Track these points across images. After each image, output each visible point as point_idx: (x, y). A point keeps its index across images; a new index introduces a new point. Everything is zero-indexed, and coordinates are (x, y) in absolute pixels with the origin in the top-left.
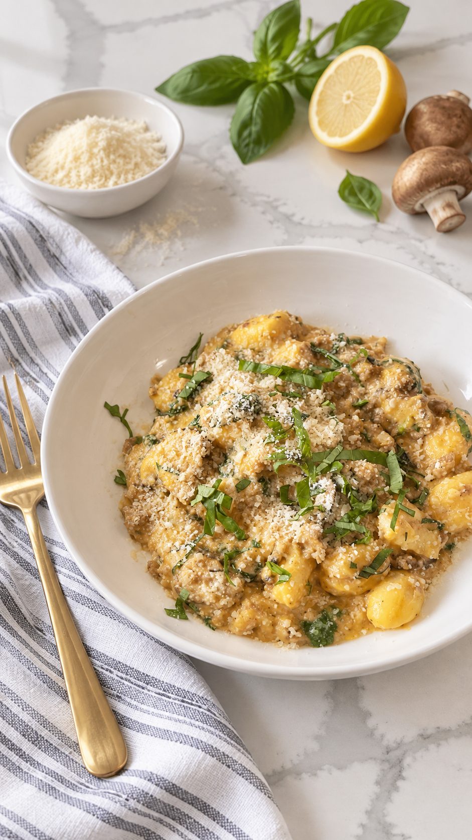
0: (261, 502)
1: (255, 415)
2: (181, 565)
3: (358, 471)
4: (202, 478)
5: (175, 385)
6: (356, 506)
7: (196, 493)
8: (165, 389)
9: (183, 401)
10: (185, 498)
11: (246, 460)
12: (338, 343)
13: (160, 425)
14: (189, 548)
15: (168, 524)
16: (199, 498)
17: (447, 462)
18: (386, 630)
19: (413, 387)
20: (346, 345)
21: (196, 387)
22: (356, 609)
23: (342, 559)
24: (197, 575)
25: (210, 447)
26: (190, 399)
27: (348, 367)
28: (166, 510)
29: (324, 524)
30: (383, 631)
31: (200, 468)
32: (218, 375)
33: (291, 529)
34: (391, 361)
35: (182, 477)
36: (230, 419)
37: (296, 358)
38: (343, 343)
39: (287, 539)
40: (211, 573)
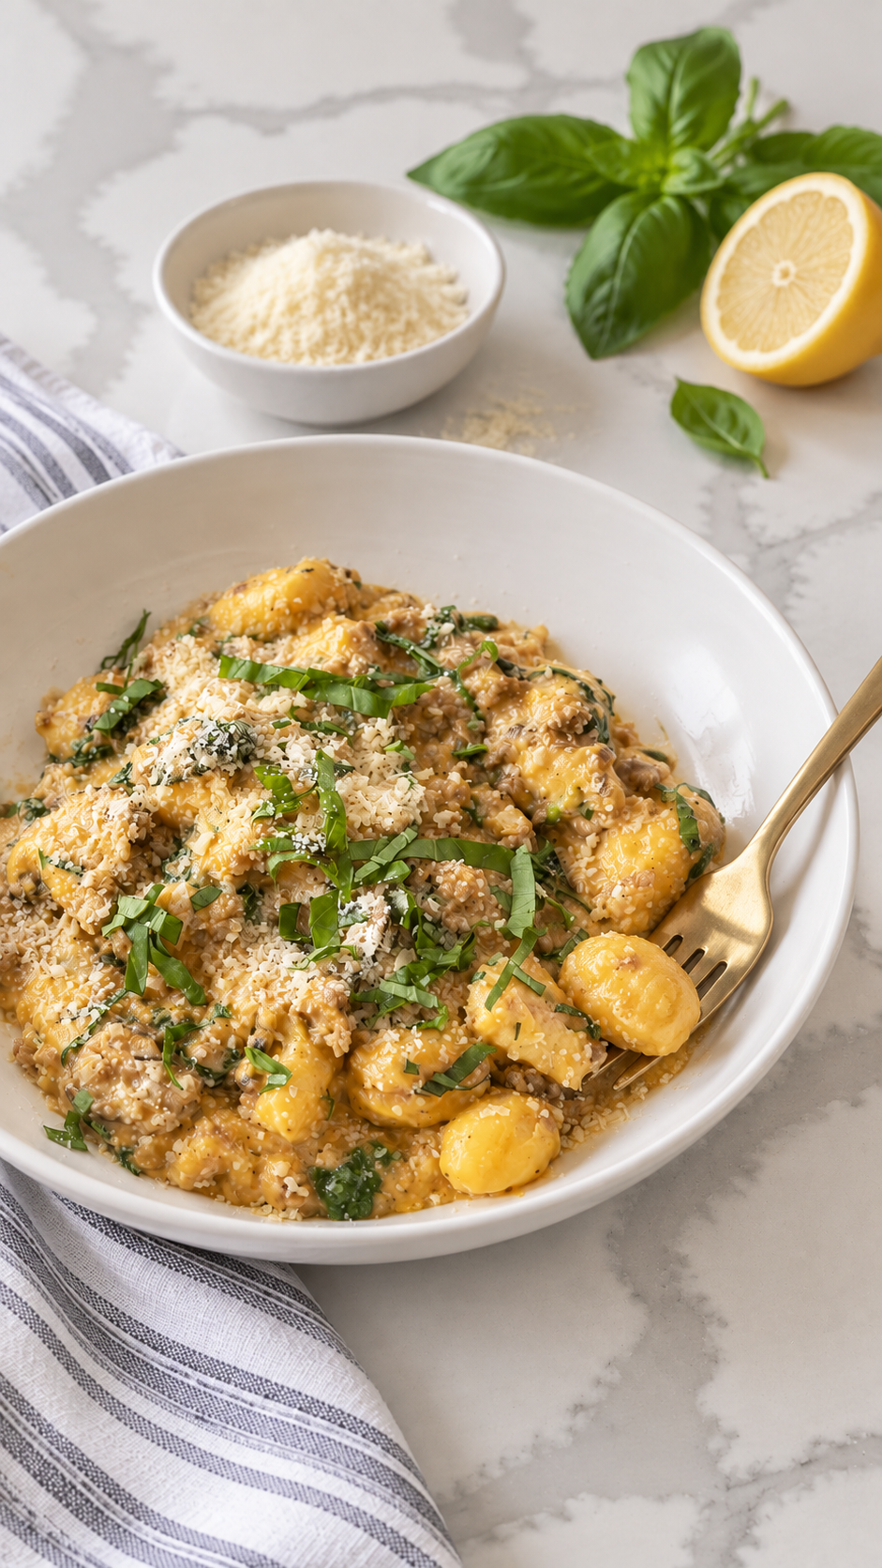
0: (239, 933)
1: (240, 765)
2: (80, 1046)
3: (443, 883)
4: (127, 884)
5: (89, 706)
6: (430, 954)
7: (114, 910)
8: (68, 715)
9: (103, 737)
10: (90, 920)
11: (216, 849)
12: (436, 626)
13: (53, 781)
14: (96, 1015)
15: (55, 969)
16: (119, 921)
17: (637, 886)
18: (477, 1196)
19: (587, 729)
20: (454, 632)
21: (130, 712)
22: (420, 1152)
23: (389, 1053)
24: (110, 1065)
25: (146, 825)
26: (118, 735)
27: (453, 678)
28: (55, 943)
29: (358, 982)
30: (471, 1199)
31: (125, 862)
32: (176, 688)
33: (290, 986)
34: (548, 673)
35: (87, 879)
36: (189, 769)
37: (343, 654)
38: (448, 627)
39: (279, 1002)
40: (137, 1062)
